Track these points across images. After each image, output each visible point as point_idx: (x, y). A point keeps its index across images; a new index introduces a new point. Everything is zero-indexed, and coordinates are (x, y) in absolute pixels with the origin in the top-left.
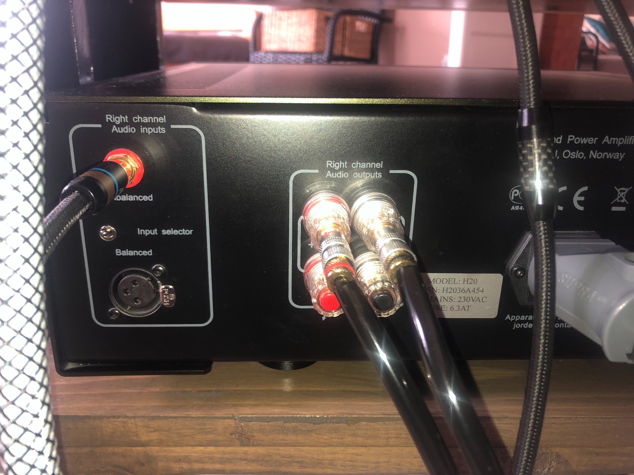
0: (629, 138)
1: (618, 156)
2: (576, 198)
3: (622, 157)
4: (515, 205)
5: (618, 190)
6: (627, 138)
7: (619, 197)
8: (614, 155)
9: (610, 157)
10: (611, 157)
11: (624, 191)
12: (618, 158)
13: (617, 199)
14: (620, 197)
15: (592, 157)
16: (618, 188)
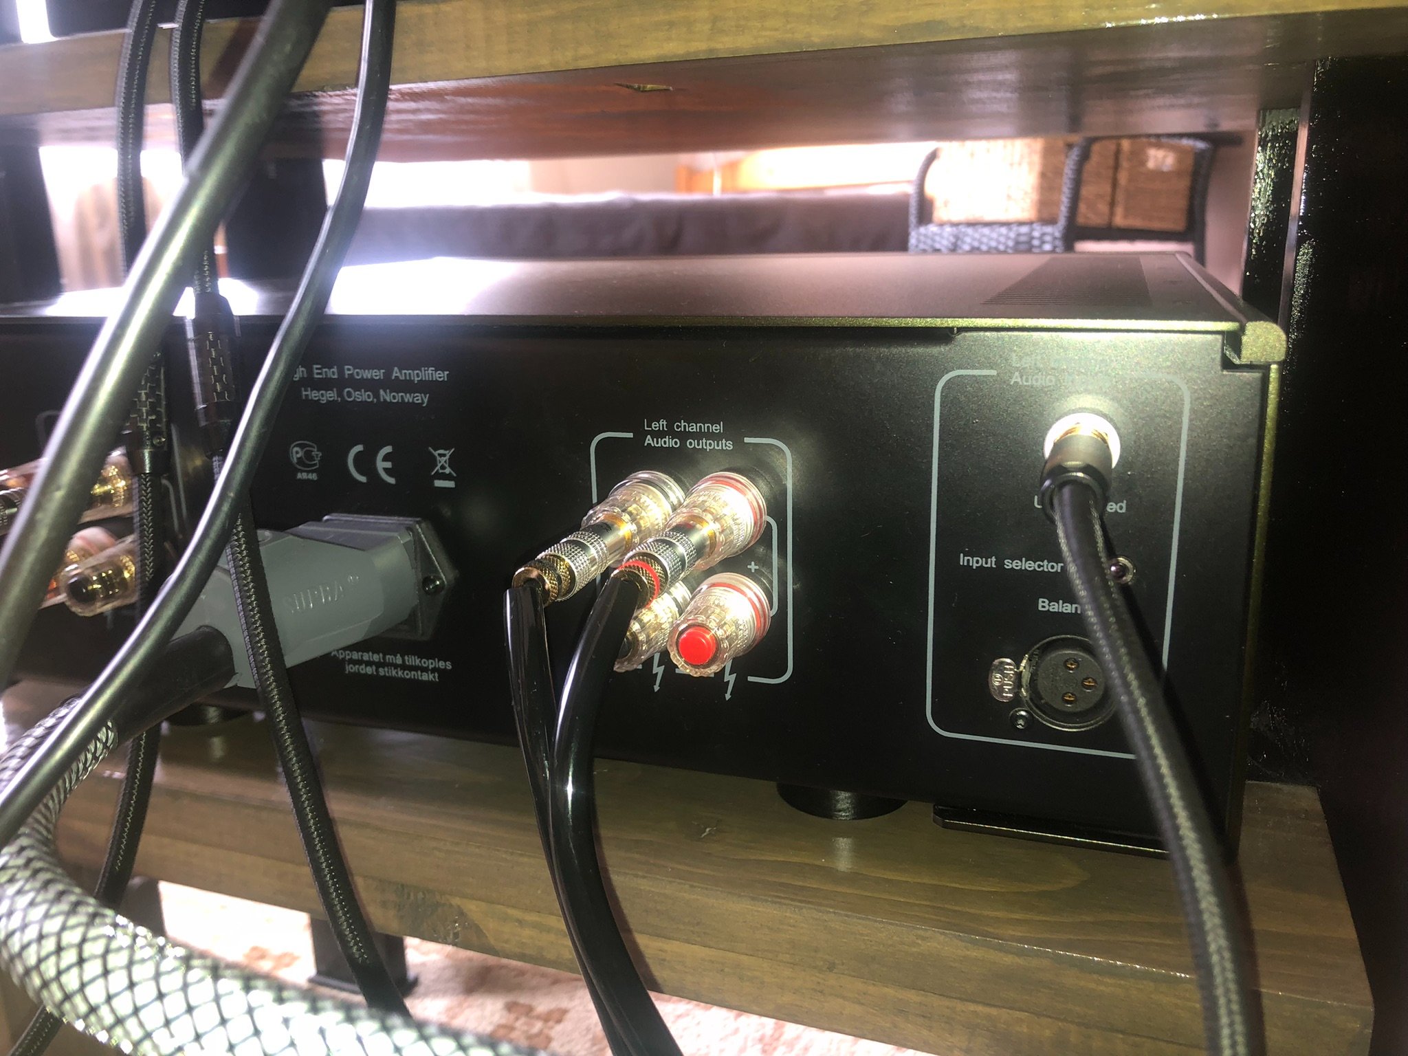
0: (428, 370)
1: (421, 399)
2: (381, 465)
3: (426, 401)
4: (302, 471)
5: (436, 453)
6: (425, 370)
7: (439, 465)
8: (414, 397)
9: (408, 400)
10: (411, 401)
11: (444, 455)
12: (420, 401)
13: (438, 467)
14: (441, 464)
15: (385, 400)
16: (435, 450)
